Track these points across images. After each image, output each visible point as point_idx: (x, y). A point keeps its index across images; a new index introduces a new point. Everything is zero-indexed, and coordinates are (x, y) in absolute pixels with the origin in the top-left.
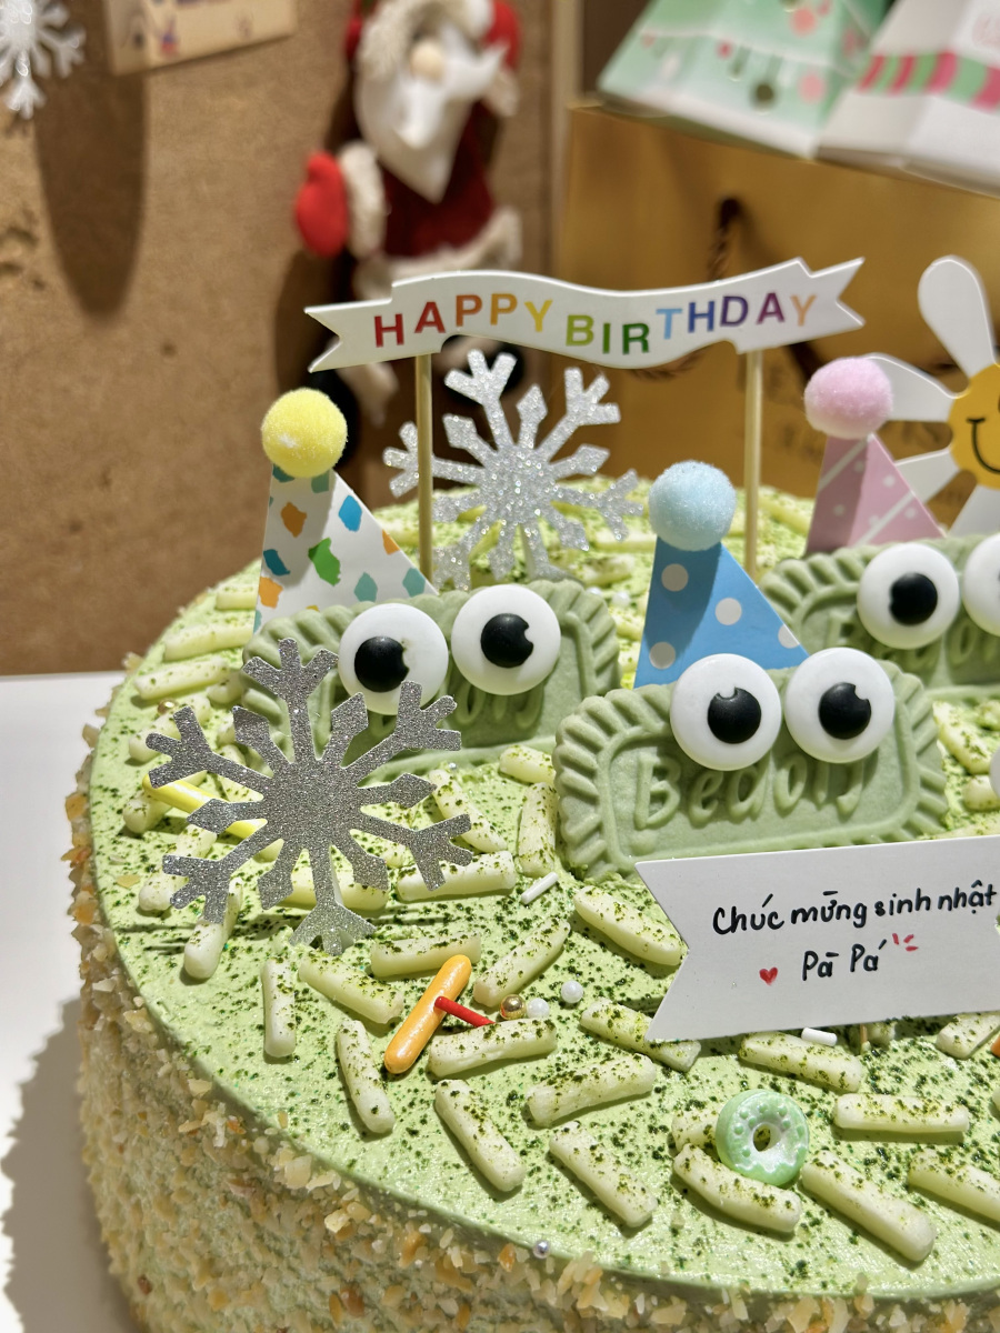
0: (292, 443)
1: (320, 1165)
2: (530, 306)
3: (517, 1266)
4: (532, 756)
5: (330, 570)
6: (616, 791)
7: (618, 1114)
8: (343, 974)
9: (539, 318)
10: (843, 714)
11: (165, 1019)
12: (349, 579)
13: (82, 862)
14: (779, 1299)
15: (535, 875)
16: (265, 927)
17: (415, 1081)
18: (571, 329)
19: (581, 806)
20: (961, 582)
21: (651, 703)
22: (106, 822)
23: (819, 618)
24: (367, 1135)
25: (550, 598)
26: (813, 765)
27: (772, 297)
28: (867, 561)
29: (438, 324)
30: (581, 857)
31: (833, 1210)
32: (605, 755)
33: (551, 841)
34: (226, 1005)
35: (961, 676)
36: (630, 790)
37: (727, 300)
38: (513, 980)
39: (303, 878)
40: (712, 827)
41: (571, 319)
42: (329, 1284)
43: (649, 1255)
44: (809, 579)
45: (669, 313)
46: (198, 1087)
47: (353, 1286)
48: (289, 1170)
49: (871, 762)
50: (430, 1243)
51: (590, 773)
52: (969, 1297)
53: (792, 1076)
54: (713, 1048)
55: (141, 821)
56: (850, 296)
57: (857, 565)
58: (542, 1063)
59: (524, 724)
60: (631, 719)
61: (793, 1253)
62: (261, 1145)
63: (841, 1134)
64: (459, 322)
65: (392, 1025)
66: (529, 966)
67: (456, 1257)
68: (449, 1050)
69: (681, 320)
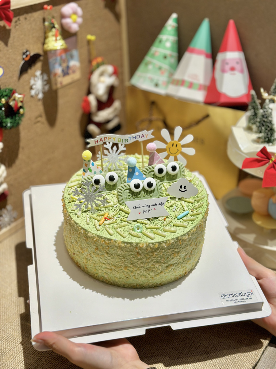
0: (85, 157)
1: (93, 234)
2: (113, 138)
3: (113, 242)
4: (115, 192)
5: (91, 171)
6: (124, 195)
7: (123, 228)
8: (94, 216)
9: (114, 139)
10: (150, 185)
11: (76, 221)
12: (93, 172)
13: (64, 206)
14: (139, 243)
15: (115, 205)
16: (86, 212)
17: (102, 226)
18: (118, 140)
19: (120, 197)
20: (167, 168)
21: (128, 185)
22: (66, 201)
23: (150, 173)
24: (98, 231)
25: (117, 173)
26: (147, 191)
27: (143, 135)
28: (155, 166)
29: (102, 141)
30: (121, 203)
31: (145, 235)
32: (123, 191)
33: (117, 201)
34: (82, 219)
35: (168, 180)
36: (126, 195)
37: (137, 135)
38: (113, 215)
39: (90, 206)
40: (136, 198)
41: (118, 139)
42: (95, 247)
43: (126, 240)
44: (148, 169)
45: (130, 137)
46: (80, 228)
47: (97, 247)
48: (90, 235)
49: (154, 190)
50: (104, 241)
51: (121, 193)
52: (158, 242)
53: (142, 223)
54: (134, 221)
55: (71, 201)
56: (152, 134)
57: (154, 167)
58: (116, 223)
59: (114, 188)
60: (126, 187)
61: (141, 239)
62: (87, 233)
63: (147, 228)
64: (105, 140)
65: (100, 220)
66: (114, 214)
67: (107, 242)
68: (105, 222)
69: (132, 138)
